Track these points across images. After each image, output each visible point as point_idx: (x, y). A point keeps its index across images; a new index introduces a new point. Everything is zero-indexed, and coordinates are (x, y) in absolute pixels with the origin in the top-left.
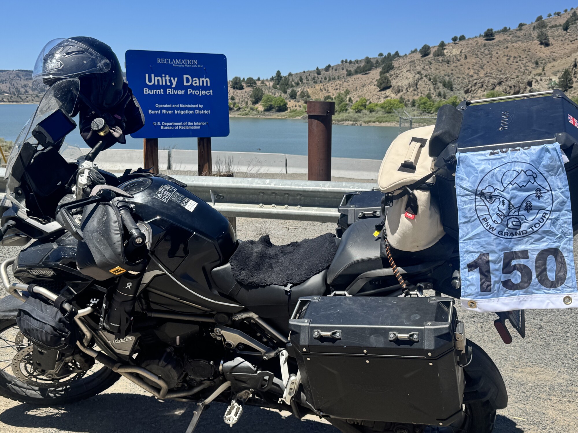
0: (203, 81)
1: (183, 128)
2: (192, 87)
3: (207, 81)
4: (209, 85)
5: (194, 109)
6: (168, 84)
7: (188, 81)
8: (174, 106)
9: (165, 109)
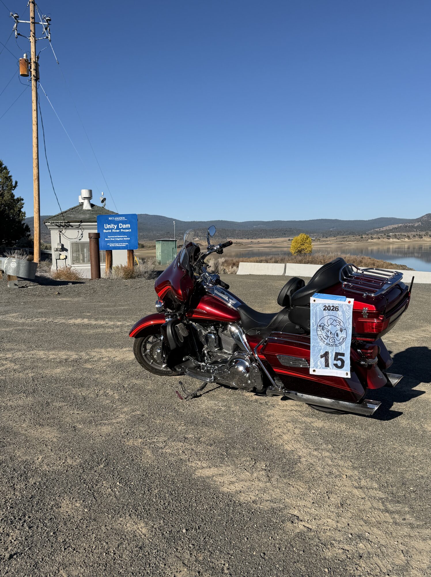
0: (127, 226)
1: (118, 246)
2: (122, 228)
5: (123, 238)
6: (113, 228)
8: (115, 237)
9: (111, 238)
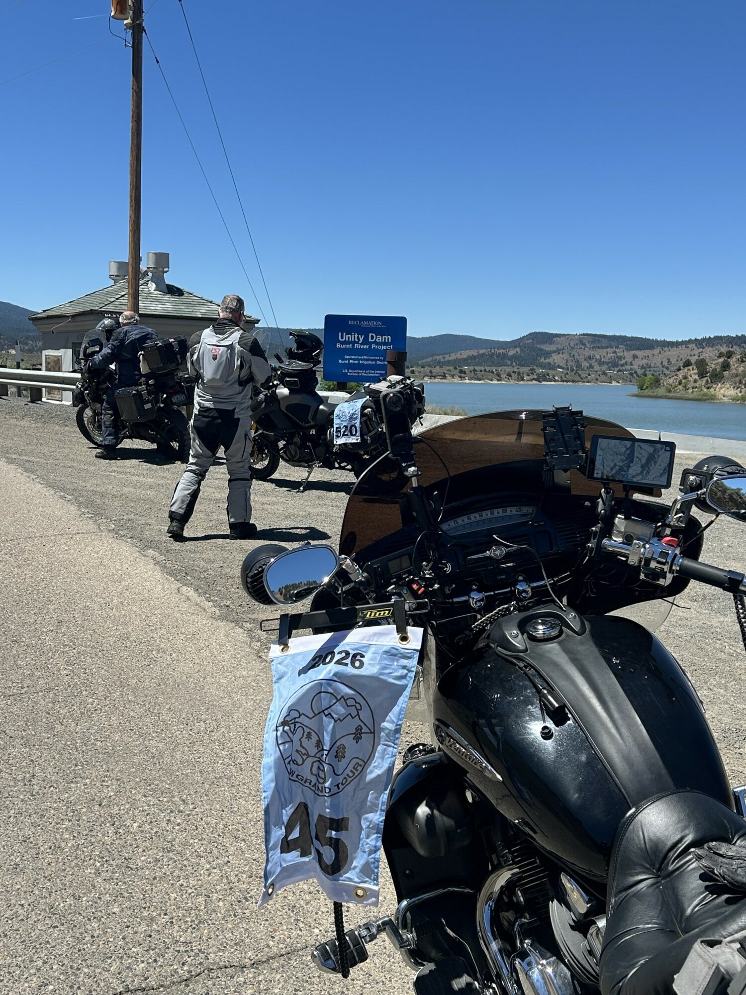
0: (385, 338)
1: (365, 375)
2: (375, 343)
3: (388, 338)
4: (390, 341)
5: (376, 360)
6: (356, 340)
7: (372, 338)
8: (359, 357)
9: (352, 359)
